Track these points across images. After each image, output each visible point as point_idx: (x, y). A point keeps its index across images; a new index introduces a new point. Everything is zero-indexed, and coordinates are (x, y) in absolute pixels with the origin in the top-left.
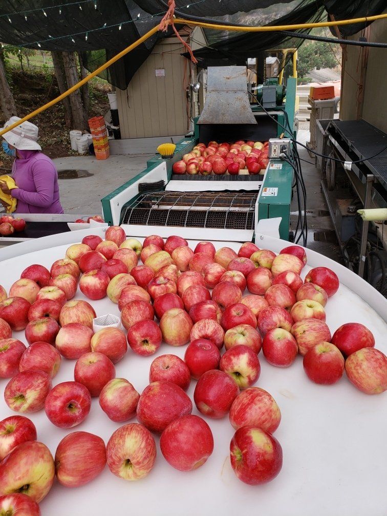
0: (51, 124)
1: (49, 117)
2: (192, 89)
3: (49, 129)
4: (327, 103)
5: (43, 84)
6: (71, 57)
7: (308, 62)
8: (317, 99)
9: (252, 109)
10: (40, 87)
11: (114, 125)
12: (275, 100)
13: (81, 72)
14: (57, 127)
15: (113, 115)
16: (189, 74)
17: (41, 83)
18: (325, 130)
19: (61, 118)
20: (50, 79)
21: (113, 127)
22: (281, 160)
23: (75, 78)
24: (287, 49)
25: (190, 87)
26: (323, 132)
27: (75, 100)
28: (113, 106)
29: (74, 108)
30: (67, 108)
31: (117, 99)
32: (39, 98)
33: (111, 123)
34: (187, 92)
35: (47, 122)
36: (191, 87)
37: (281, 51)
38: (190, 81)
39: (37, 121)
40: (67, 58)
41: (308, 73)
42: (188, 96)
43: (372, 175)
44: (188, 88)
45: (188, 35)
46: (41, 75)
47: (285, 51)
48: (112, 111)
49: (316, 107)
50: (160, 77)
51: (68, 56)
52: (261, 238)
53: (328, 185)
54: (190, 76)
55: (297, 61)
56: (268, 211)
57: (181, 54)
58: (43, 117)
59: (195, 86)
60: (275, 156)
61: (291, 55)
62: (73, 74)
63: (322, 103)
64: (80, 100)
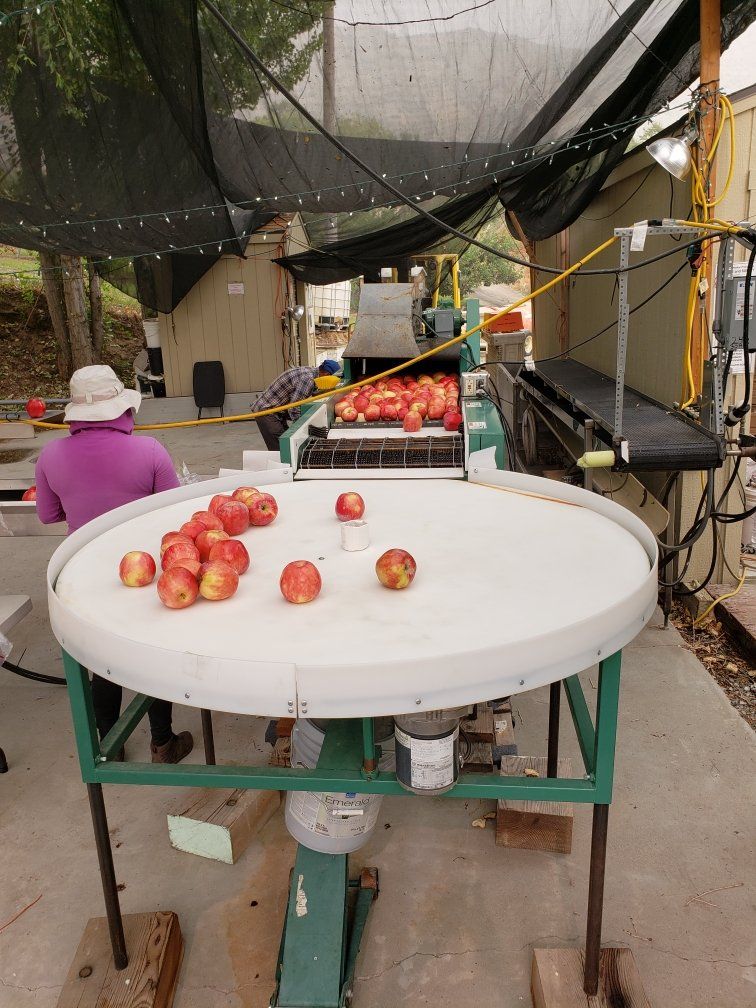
0: (33, 373)
1: (28, 362)
2: (290, 315)
3: (28, 381)
4: (513, 337)
5: (17, 306)
6: (75, 261)
7: (469, 273)
8: (496, 332)
9: (417, 341)
10: (11, 311)
11: (154, 374)
12: (452, 329)
13: (90, 286)
14: (42, 378)
15: (151, 358)
16: (284, 291)
17: (13, 304)
18: (514, 376)
19: (51, 363)
20: (30, 297)
21: (152, 378)
22: (479, 397)
23: (80, 296)
24: (444, 256)
25: (287, 312)
26: (513, 380)
27: (79, 333)
28: (152, 343)
29: (76, 346)
30: (63, 346)
31: (159, 331)
32: (9, 328)
33: (146, 370)
34: (283, 321)
35: (25, 369)
36: (289, 312)
37: (433, 259)
38: (287, 303)
39: (6, 367)
40: (69, 263)
41: (472, 292)
42: (284, 328)
43: (591, 420)
44: (283, 314)
45: (283, 232)
46: (13, 290)
47: (441, 258)
48: (150, 351)
49: (496, 344)
50: (236, 296)
51: (70, 260)
52: (476, 471)
53: (527, 460)
54: (288, 294)
55: (459, 273)
56: (480, 443)
57: (272, 261)
58: (16, 362)
59: (296, 310)
60: (469, 394)
61: (449, 264)
62: (78, 290)
63: (502, 337)
64: (88, 331)
